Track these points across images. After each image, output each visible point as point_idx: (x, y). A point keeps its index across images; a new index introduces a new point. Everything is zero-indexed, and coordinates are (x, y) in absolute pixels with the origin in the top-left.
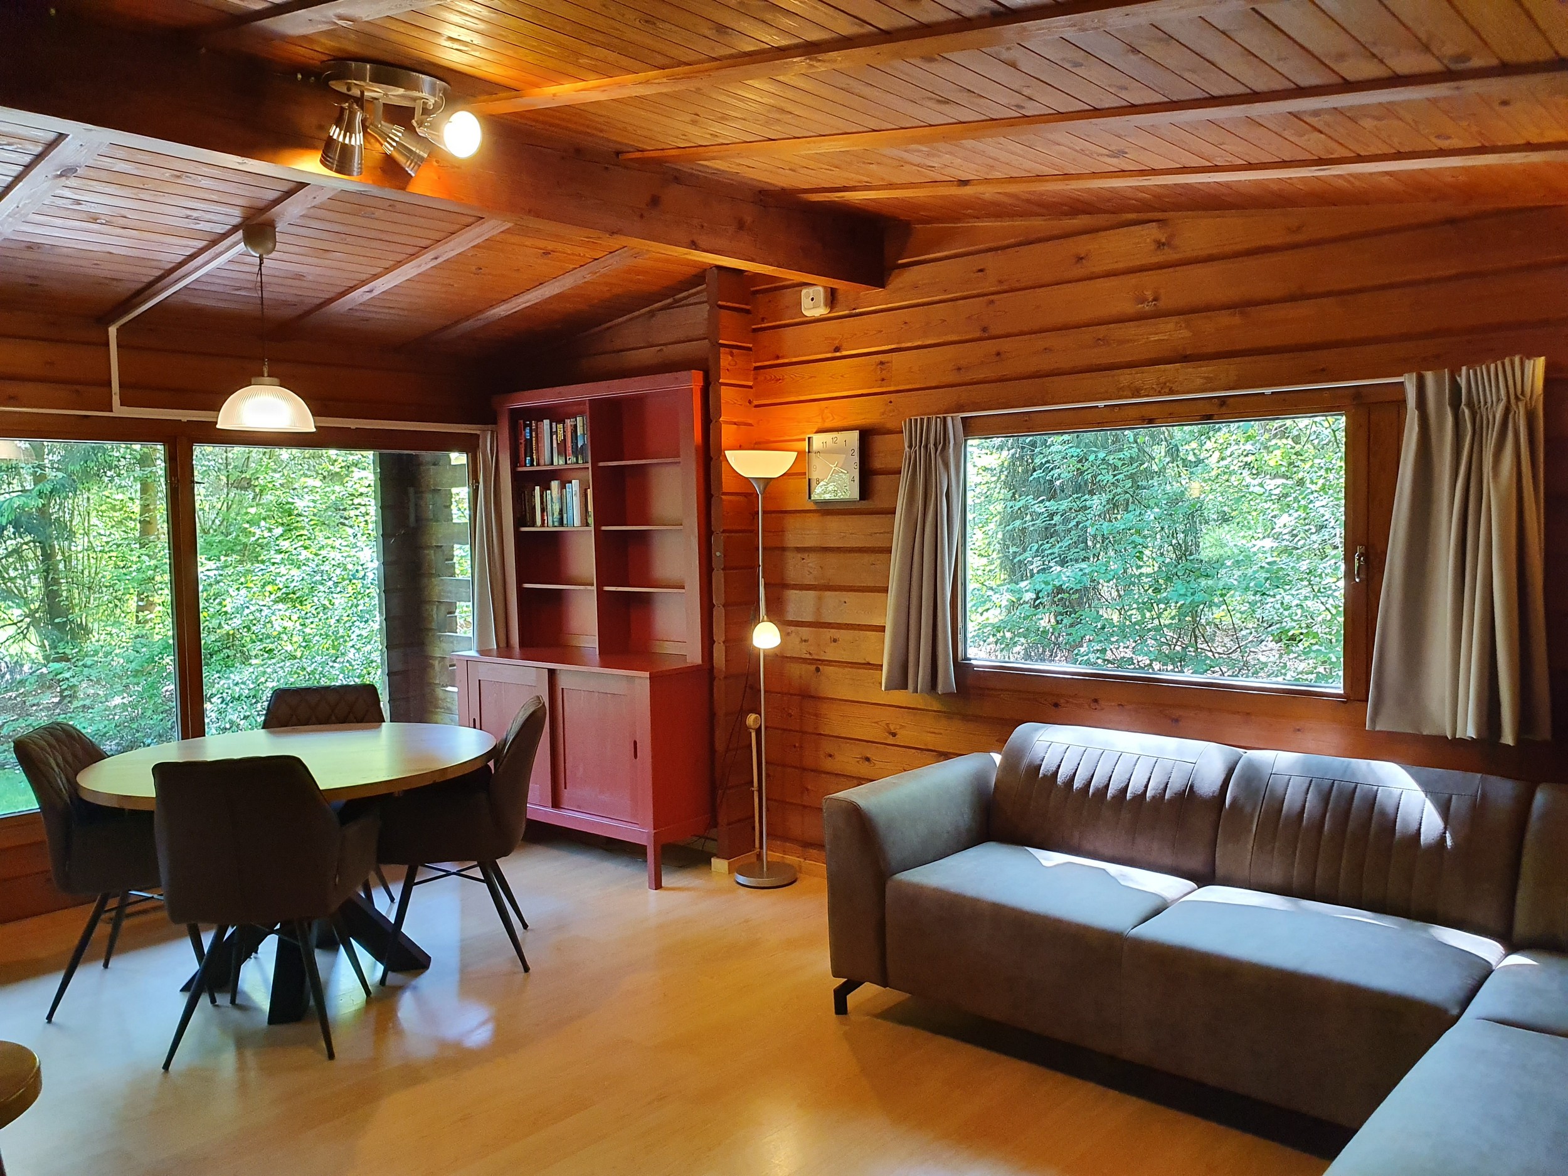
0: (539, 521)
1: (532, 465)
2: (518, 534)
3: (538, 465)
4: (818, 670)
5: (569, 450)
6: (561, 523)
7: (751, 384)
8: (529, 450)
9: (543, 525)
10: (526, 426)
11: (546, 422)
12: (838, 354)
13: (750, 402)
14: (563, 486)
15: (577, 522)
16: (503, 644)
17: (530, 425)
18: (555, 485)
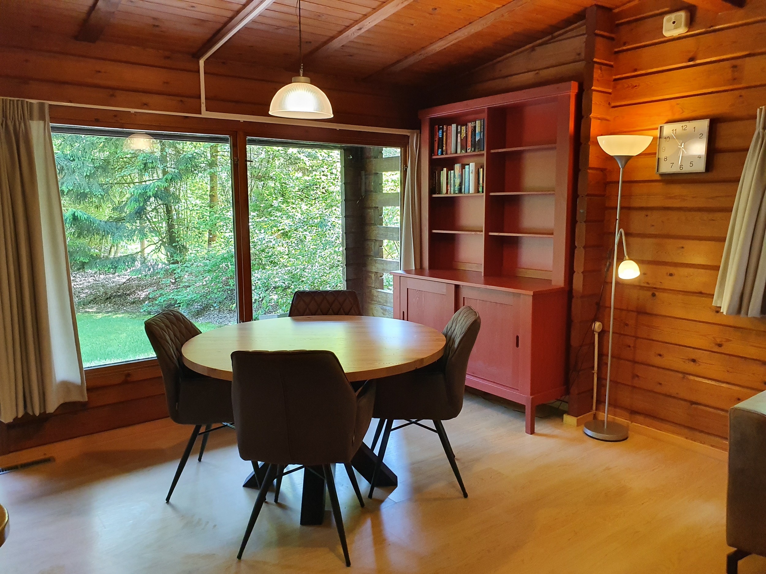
0: (444, 190)
1: (442, 154)
2: (431, 199)
3: (447, 154)
4: (654, 295)
5: (469, 143)
6: (460, 191)
7: (610, 91)
8: (441, 146)
9: (447, 193)
10: (439, 129)
11: (454, 126)
12: (691, 63)
13: (609, 104)
14: (463, 167)
15: (472, 190)
16: (418, 267)
17: (443, 129)
18: (457, 167)
